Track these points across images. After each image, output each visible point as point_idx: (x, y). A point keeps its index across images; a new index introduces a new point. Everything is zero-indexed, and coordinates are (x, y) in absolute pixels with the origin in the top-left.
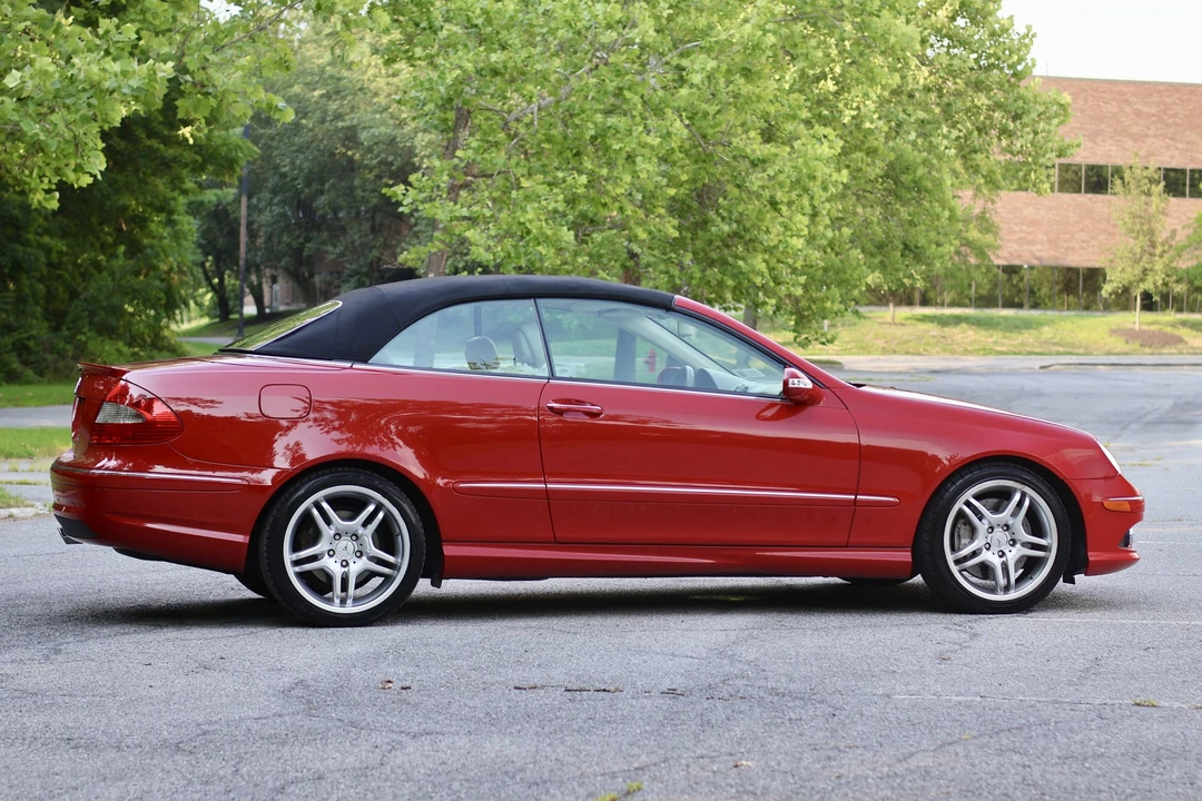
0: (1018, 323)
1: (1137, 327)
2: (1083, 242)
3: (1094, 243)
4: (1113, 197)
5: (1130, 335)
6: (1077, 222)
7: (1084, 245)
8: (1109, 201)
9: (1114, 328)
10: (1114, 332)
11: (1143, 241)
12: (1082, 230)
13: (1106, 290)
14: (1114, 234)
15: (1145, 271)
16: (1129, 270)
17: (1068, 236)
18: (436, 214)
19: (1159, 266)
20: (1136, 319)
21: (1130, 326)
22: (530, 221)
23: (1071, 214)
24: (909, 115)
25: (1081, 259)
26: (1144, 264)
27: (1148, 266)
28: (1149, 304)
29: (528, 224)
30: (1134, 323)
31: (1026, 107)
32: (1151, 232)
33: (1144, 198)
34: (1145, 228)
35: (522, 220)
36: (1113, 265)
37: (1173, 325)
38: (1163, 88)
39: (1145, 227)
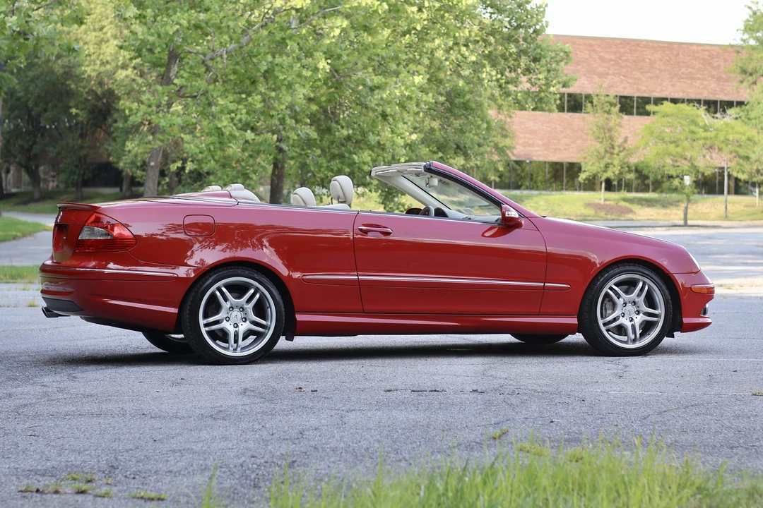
1: (602, 202)
2: (566, 145)
3: (573, 145)
4: (586, 115)
5: (598, 207)
6: (562, 132)
7: (566, 147)
8: (584, 118)
9: (587, 202)
10: (588, 205)
11: (607, 144)
12: (565, 137)
13: (582, 177)
14: (586, 140)
15: (607, 166)
16: (597, 164)
17: (556, 141)
18: (160, 122)
19: (616, 162)
20: (601, 196)
21: (597, 201)
22: (225, 127)
23: (558, 126)
24: (465, 58)
25: (565, 156)
26: (607, 160)
27: (610, 161)
28: (609, 186)
29: (223, 129)
30: (601, 199)
31: (542, 53)
32: (611, 138)
33: (606, 115)
34: (607, 134)
35: (219, 126)
36: (586, 160)
37: (626, 200)
38: (618, 42)
39: (607, 135)
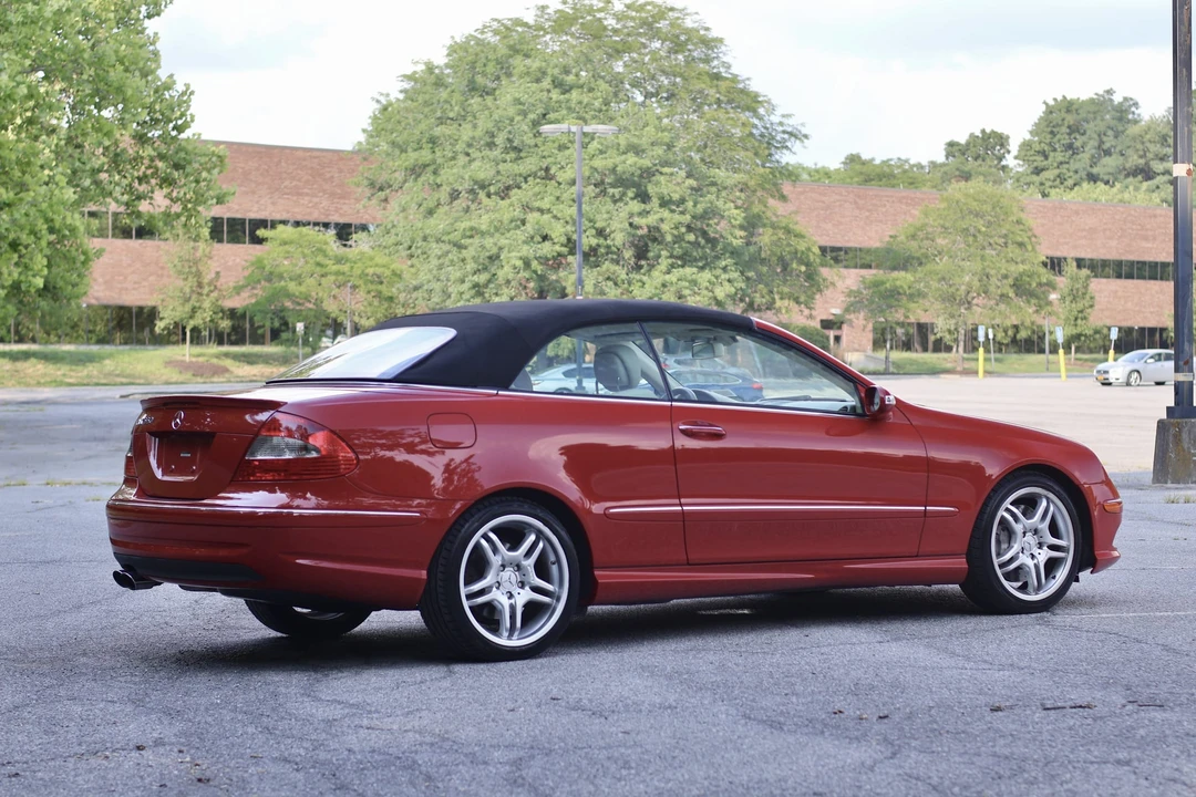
0: (83, 357)
1: (187, 359)
2: (135, 283)
3: (145, 283)
4: (161, 243)
5: (183, 366)
6: (130, 265)
7: (136, 286)
8: (159, 247)
9: (167, 360)
10: (169, 363)
11: (192, 281)
12: (133, 272)
13: (160, 326)
14: (162, 276)
15: (194, 310)
16: (180, 309)
17: (121, 278)
19: (207, 305)
20: (186, 352)
21: (180, 358)
23: (124, 258)
25: (134, 298)
26: (193, 302)
27: (197, 305)
28: (197, 338)
30: (184, 355)
31: (188, 158)
32: (198, 274)
33: (192, 244)
34: (192, 269)
36: (164, 304)
37: (218, 356)
39: (194, 270)
